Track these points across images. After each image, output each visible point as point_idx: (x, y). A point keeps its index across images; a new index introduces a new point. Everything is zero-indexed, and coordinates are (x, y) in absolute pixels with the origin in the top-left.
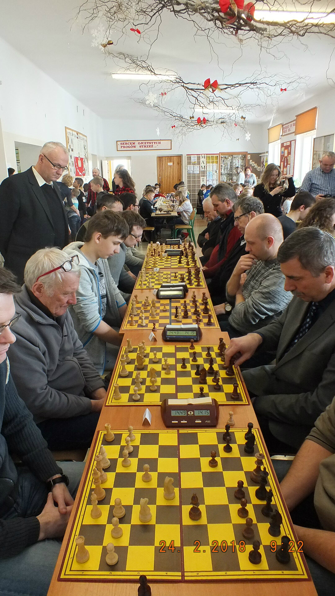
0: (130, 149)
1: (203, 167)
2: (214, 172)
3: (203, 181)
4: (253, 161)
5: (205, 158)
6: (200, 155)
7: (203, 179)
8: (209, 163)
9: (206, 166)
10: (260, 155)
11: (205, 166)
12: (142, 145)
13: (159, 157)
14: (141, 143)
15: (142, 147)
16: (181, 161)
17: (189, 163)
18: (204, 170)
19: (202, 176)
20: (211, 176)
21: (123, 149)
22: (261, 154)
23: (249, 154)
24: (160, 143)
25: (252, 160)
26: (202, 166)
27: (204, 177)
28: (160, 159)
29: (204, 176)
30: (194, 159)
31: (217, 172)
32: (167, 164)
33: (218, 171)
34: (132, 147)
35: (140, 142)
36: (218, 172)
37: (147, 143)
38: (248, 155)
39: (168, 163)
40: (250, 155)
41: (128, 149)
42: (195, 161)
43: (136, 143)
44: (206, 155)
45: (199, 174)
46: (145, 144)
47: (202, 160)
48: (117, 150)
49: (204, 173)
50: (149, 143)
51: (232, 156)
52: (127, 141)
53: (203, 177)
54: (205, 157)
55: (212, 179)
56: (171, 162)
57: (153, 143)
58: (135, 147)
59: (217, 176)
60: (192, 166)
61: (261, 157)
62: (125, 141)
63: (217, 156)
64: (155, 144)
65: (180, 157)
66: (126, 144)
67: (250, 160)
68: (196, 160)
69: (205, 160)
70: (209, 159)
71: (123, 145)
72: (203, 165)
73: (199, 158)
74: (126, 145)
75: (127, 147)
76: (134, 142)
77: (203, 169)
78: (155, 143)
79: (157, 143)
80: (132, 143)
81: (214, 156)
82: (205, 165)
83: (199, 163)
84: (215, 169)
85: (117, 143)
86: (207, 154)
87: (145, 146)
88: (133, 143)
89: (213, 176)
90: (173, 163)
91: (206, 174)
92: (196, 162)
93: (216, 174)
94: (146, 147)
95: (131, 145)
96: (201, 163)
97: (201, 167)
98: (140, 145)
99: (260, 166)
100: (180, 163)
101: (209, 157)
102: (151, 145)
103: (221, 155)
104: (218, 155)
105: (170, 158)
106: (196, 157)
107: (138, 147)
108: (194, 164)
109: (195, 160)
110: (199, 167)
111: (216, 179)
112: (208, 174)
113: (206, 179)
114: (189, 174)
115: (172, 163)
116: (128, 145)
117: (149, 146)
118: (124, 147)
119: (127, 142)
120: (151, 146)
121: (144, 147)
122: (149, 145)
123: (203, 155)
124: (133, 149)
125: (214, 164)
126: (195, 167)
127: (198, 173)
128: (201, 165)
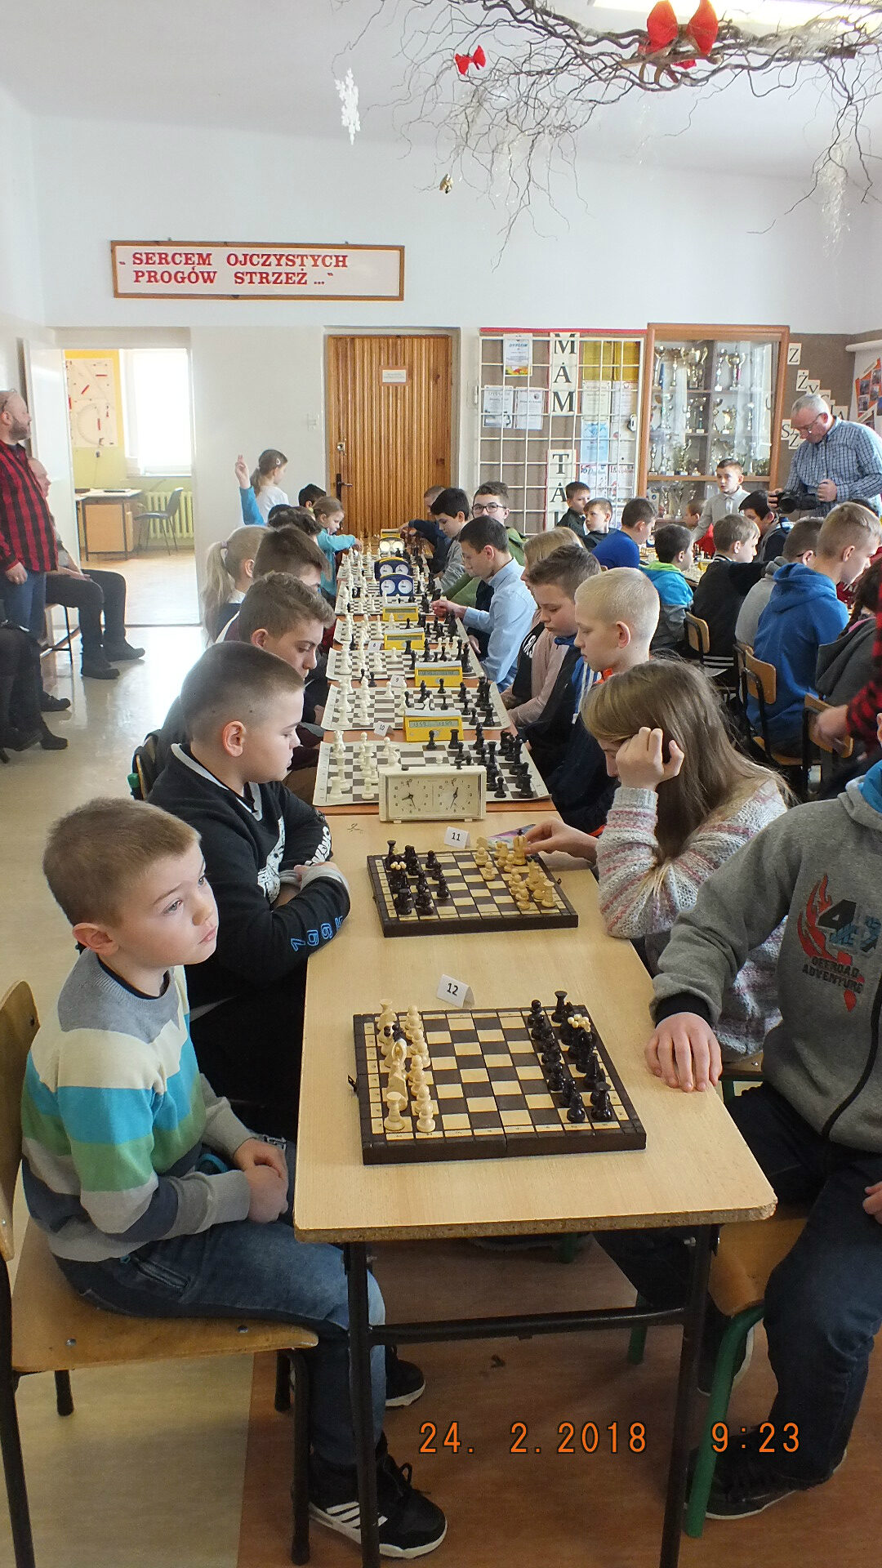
0: (186, 288)
1: (564, 397)
2: (619, 427)
3: (560, 471)
4: (811, 377)
5: (572, 351)
6: (547, 332)
7: (561, 460)
8: (595, 377)
9: (580, 393)
10: (850, 348)
11: (571, 394)
12: (249, 268)
13: (338, 339)
14: (241, 258)
15: (247, 278)
16: (447, 364)
17: (493, 374)
18: (565, 412)
19: (555, 444)
20: (603, 444)
21: (144, 286)
22: (854, 339)
23: (797, 338)
24: (341, 262)
25: (807, 373)
26: (556, 394)
27: (569, 451)
28: (342, 347)
29: (565, 445)
30: (517, 354)
31: (633, 428)
32: (379, 376)
33: (636, 420)
34: (193, 276)
35: (240, 252)
36: (636, 427)
37: (273, 260)
38: (791, 345)
39: (385, 372)
40: (799, 346)
41: (173, 288)
42: (524, 363)
43: (219, 256)
44: (577, 338)
45: (541, 433)
46: (263, 264)
47: (557, 359)
48: (117, 295)
49: (565, 430)
50: (283, 261)
51: (710, 344)
52: (170, 243)
53: (561, 452)
54: (573, 342)
55: (607, 462)
56: (396, 366)
57: (309, 262)
58: (209, 278)
59: (632, 449)
60: (506, 390)
61: (853, 354)
62: (157, 243)
63: (638, 344)
64: (315, 265)
65: (444, 341)
66: (163, 258)
67: (800, 372)
68: (531, 360)
69: (572, 361)
70: (596, 359)
71: (144, 268)
72: (559, 386)
73: (542, 351)
74: (165, 267)
75: (166, 275)
76: (204, 251)
77: (562, 408)
78: (319, 262)
79: (327, 260)
80: (196, 259)
81: (623, 340)
82: (574, 386)
83: (542, 378)
84: (623, 408)
85: (113, 251)
86: (585, 332)
87: (264, 278)
88: (200, 255)
89: (614, 444)
90: (410, 375)
91: (578, 434)
92: (526, 368)
93: (625, 435)
94: (271, 279)
95: (187, 269)
96: (552, 378)
97: (551, 396)
98: (239, 268)
99: (847, 402)
100: (444, 375)
101: (596, 346)
102: (297, 269)
103: (656, 339)
104: (642, 340)
105: (393, 345)
106: (531, 343)
107: (225, 282)
108: (519, 382)
109: (520, 359)
110: (541, 395)
111: (626, 462)
112: (586, 433)
113: (578, 460)
114: (492, 430)
115: (404, 372)
116: (172, 269)
117: (283, 277)
118: (152, 277)
119: (170, 250)
120: (297, 279)
121: (256, 279)
122: (283, 269)
123: (565, 337)
124: (201, 288)
125: (621, 384)
126: (522, 396)
127: (539, 427)
128: (553, 387)
